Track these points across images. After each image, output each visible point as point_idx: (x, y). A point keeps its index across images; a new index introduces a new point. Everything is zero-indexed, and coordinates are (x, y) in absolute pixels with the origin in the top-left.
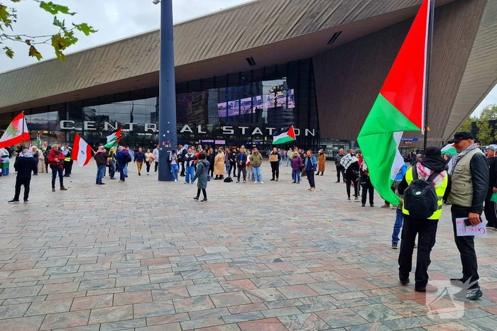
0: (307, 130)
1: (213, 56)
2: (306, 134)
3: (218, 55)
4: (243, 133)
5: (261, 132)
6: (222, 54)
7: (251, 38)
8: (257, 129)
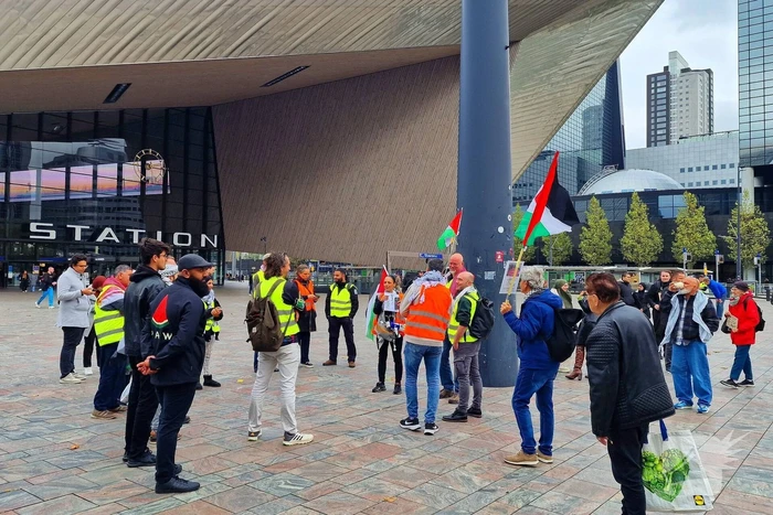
0: (204, 237)
1: (63, 64)
2: (203, 245)
3: (76, 63)
4: (78, 237)
5: (115, 238)
6: (89, 63)
7: (161, 41)
8: (108, 230)
